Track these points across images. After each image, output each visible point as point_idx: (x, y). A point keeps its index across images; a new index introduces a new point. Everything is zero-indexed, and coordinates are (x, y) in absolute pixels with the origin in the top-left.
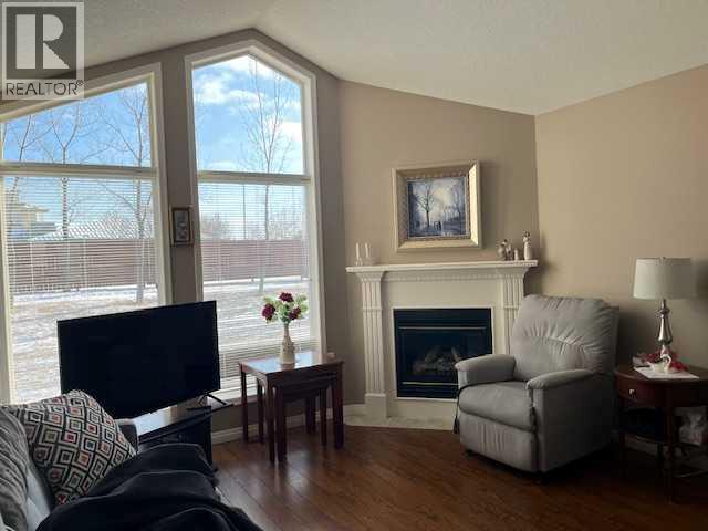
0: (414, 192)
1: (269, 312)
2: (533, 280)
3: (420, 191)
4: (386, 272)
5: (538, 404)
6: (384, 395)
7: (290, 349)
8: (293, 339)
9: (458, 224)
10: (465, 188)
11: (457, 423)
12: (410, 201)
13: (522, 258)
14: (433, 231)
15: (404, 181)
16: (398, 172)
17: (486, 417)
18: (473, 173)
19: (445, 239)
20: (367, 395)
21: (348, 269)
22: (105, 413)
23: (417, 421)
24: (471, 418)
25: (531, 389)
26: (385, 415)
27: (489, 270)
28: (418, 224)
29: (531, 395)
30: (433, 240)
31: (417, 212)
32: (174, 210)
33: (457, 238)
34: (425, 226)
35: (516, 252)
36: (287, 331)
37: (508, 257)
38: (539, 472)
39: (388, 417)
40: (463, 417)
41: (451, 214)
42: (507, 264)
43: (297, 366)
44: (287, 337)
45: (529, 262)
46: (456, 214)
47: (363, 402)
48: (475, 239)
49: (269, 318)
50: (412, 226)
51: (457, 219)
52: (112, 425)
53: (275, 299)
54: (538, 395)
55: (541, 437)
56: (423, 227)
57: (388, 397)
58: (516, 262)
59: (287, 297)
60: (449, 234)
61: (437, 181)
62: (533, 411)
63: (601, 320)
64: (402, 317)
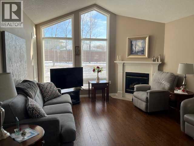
0: (132, 43)
1: (94, 70)
2: (161, 67)
3: (134, 43)
4: (124, 63)
5: (148, 96)
6: (122, 92)
7: (98, 79)
8: (99, 77)
9: (143, 52)
10: (145, 42)
11: (133, 100)
12: (131, 45)
13: (158, 61)
14: (136, 53)
15: (130, 40)
16: (128, 38)
17: (138, 99)
18: (147, 39)
19: (139, 55)
20: (118, 91)
21: (115, 62)
22: (55, 86)
23: (129, 99)
24: (135, 98)
25: (147, 93)
26: (122, 96)
27: (149, 64)
28: (133, 51)
29: (147, 94)
30: (136, 55)
31: (133, 48)
32: (76, 47)
33: (142, 55)
34: (135, 52)
35: (156, 60)
36: (98, 75)
37: (154, 61)
38: (147, 112)
39: (123, 97)
40: (134, 98)
41: (141, 49)
42: (154, 62)
43: (100, 82)
44: (98, 76)
45: (160, 62)
46: (142, 49)
47: (117, 93)
48: (146, 56)
49: (94, 72)
50: (131, 52)
51: (142, 50)
52: (56, 89)
53: (96, 68)
54: (148, 94)
55: (148, 104)
56: (134, 52)
57: (123, 93)
58: (156, 62)
59: (98, 68)
60: (140, 54)
61: (138, 41)
62: (147, 98)
63: (171, 78)
64: (128, 74)
